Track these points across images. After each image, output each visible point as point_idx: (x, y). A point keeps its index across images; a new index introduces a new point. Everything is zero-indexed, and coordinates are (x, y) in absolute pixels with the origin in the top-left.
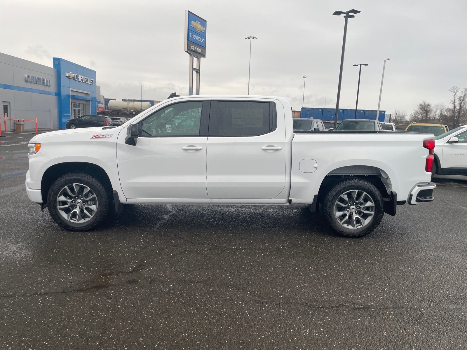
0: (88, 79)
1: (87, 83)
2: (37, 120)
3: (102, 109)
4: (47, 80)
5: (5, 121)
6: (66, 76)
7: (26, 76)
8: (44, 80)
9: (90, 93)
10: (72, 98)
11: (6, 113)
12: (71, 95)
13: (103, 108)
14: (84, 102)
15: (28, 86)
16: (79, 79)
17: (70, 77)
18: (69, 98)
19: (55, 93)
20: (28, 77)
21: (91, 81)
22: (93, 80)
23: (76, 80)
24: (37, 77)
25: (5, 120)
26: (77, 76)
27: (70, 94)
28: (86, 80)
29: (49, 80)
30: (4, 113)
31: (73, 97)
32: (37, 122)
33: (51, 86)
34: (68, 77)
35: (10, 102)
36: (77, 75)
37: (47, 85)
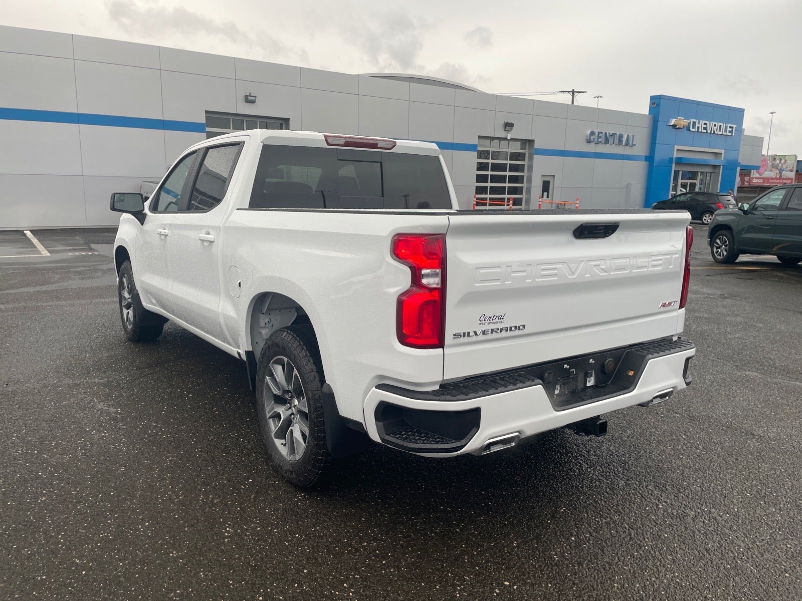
0: (720, 126)
1: (719, 133)
2: (578, 202)
3: (789, 181)
4: (628, 135)
5: (540, 205)
6: (669, 124)
7: (589, 132)
8: (621, 136)
9: (723, 151)
10: (677, 164)
11: (546, 193)
12: (676, 158)
13: (791, 179)
14: (709, 170)
15: (592, 148)
16: (698, 127)
17: (677, 127)
18: (672, 163)
19: (646, 156)
20: (592, 133)
21: (729, 129)
22: (734, 126)
23: (691, 129)
24: (609, 133)
25: (540, 203)
26: (694, 123)
27: (675, 156)
28: (715, 128)
29: (633, 136)
30: (543, 192)
31: (679, 162)
32: (577, 205)
33: (635, 145)
34: (674, 126)
35: (554, 176)
36: (695, 120)
37: (627, 145)
